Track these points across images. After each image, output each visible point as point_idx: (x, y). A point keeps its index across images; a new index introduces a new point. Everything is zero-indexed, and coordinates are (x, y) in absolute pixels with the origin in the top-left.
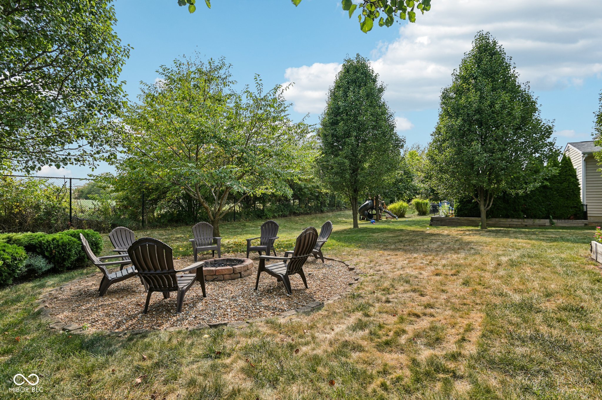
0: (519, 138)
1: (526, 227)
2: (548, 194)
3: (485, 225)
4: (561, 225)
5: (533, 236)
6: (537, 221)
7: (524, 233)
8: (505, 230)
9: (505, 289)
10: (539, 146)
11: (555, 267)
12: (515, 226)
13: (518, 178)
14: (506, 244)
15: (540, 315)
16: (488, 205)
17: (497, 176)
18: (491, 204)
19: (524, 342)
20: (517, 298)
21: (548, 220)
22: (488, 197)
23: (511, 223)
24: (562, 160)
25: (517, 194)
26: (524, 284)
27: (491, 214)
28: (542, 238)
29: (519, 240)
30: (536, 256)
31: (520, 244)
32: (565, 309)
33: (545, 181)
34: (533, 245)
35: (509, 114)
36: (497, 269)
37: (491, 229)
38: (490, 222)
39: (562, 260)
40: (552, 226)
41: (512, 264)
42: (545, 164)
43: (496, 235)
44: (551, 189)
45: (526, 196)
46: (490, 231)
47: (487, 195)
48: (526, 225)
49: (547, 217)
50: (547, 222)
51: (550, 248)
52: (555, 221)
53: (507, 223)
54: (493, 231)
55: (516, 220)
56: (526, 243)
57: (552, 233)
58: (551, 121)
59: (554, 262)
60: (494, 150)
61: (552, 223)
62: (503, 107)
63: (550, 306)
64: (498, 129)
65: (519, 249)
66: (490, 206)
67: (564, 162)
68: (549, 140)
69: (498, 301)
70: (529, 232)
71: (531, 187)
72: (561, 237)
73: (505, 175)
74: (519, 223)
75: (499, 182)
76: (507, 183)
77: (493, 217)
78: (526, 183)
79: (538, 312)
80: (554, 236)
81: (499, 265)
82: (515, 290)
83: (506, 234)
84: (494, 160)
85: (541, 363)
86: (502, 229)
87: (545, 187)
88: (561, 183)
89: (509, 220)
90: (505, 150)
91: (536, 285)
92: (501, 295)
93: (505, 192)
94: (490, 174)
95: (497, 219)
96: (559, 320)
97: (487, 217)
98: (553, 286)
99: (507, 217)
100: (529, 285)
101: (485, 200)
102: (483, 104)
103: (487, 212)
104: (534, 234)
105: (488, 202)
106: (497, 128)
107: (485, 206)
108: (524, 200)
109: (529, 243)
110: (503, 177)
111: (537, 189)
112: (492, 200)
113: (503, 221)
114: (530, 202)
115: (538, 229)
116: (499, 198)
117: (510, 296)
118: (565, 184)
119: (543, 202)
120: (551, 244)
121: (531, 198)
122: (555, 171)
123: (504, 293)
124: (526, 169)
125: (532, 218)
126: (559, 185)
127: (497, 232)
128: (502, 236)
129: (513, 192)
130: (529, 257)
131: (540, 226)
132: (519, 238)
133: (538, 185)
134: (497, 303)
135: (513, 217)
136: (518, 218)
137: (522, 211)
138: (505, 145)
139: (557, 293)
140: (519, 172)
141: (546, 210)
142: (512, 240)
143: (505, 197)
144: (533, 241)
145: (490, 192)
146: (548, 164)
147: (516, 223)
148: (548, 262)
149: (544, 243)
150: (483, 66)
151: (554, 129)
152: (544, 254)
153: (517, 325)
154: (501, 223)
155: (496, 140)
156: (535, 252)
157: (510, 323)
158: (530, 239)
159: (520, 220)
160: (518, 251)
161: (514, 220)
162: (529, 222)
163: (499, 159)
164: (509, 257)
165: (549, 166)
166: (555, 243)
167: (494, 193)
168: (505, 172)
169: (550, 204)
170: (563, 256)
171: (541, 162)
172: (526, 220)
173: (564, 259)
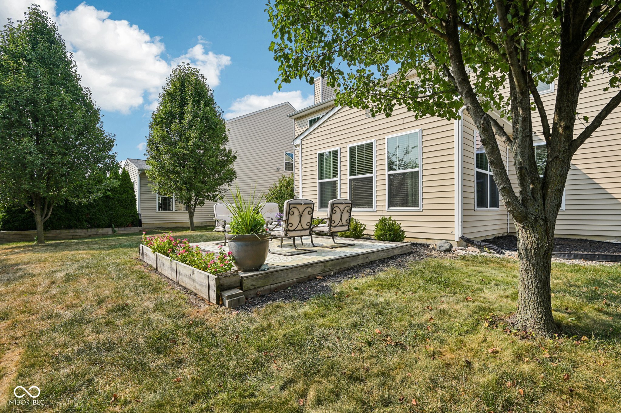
0: (82, 144)
1: (90, 237)
2: (110, 204)
3: (43, 238)
4: (122, 232)
5: (95, 246)
6: (101, 231)
7: (87, 243)
8: (67, 242)
9: (57, 309)
10: (101, 157)
11: (110, 273)
12: (78, 237)
13: (81, 186)
14: (64, 258)
15: (91, 325)
16: (47, 215)
17: (57, 182)
18: (50, 214)
19: (70, 360)
20: (68, 315)
21: (110, 229)
22: (46, 206)
23: (75, 234)
24: (123, 173)
25: (80, 203)
26: (78, 297)
27: (49, 226)
28: (103, 247)
29: (80, 252)
30: (94, 266)
31: (80, 256)
32: (113, 311)
33: (107, 192)
34: (93, 255)
35: (70, 116)
36: (49, 288)
37: (50, 242)
38: (49, 235)
39: (117, 265)
40: (114, 234)
41: (68, 278)
42: (108, 175)
43: (55, 249)
44: (113, 199)
45: (90, 205)
46: (48, 245)
47: (45, 203)
48: (90, 235)
49: (109, 226)
50: (109, 231)
51: (108, 255)
52: (116, 229)
53: (70, 234)
54: (51, 245)
55: (80, 231)
56: (86, 254)
57: (113, 240)
58: (113, 135)
59: (110, 269)
60: (53, 152)
61: (114, 231)
62: (62, 106)
63: (100, 312)
64: (58, 130)
65: (78, 261)
66: (49, 217)
67: (123, 175)
68: (110, 153)
69: (45, 326)
70: (91, 242)
71: (94, 196)
72: (120, 244)
73: (66, 181)
74: (83, 234)
75: (59, 189)
76: (69, 190)
77: (53, 229)
78: (89, 192)
79: (88, 322)
80: (113, 243)
81: (53, 283)
82: (67, 307)
83: (68, 247)
84: (53, 164)
85: (85, 374)
86: (63, 241)
87: (108, 197)
88: (121, 194)
89: (72, 231)
90: (65, 154)
91: (90, 295)
92: (50, 317)
93: (67, 201)
94: (48, 180)
95: (58, 231)
96: (107, 324)
97: (45, 229)
98: (105, 292)
99: (69, 227)
100: (84, 297)
101: (43, 210)
102: (38, 95)
103: (45, 223)
104: (96, 243)
105: (45, 212)
106: (57, 128)
107: (42, 216)
108: (88, 209)
109: (90, 254)
110: (64, 184)
111: (99, 198)
112: (51, 210)
113: (65, 232)
114: (94, 212)
115: (101, 238)
116: (59, 207)
117: (61, 315)
118: (125, 196)
119: (106, 212)
120: (110, 251)
121: (94, 207)
122: (116, 183)
123: (54, 315)
124: (89, 178)
125: (95, 227)
126: (119, 195)
127: (57, 245)
128: (62, 250)
129: (76, 201)
130: (88, 267)
131: (103, 235)
132: (80, 250)
133: (100, 195)
134: (44, 328)
135: (76, 227)
136: (81, 228)
137: (86, 221)
138: (67, 149)
139: (108, 297)
140: (82, 181)
141: (108, 219)
142: (72, 252)
143: (67, 206)
144: (94, 251)
145: (48, 200)
146: (110, 175)
147: (80, 234)
148: (104, 269)
149: (104, 252)
150: (38, 50)
151: (116, 143)
152: (102, 262)
153: (65, 345)
154: (62, 235)
155: (54, 141)
156: (95, 261)
157: (57, 346)
158: (91, 249)
159: (84, 230)
160: (77, 263)
161: (77, 230)
162: (93, 231)
163: (59, 163)
164: (66, 272)
165: (111, 178)
166: (114, 250)
167: (54, 201)
168: (66, 179)
169: (112, 214)
170: (118, 261)
171: (104, 173)
172: (89, 230)
173: (119, 264)
